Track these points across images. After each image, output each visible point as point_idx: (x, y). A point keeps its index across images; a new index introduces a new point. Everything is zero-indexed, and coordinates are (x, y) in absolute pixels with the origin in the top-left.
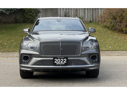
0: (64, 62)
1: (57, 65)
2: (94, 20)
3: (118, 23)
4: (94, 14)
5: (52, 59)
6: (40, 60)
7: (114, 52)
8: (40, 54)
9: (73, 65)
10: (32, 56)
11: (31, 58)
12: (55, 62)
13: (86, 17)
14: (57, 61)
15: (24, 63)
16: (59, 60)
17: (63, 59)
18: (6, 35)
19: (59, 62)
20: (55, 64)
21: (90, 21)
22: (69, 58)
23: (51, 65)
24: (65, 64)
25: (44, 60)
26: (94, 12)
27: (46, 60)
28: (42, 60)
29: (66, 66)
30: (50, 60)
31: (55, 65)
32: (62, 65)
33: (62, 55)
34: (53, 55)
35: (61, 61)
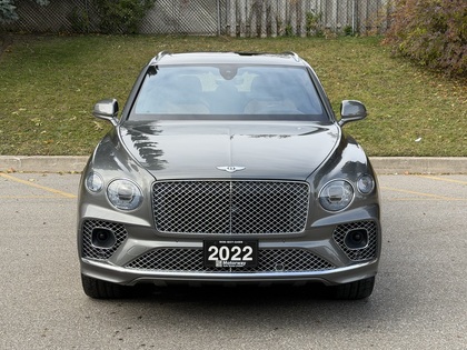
1: (219, 268)
3: (452, 46)
4: (364, 3)
5: (200, 245)
7: (431, 161)
8: (153, 227)
9: (279, 268)
10: (123, 231)
11: (122, 239)
14: (217, 256)
15: (96, 254)
16: (224, 251)
18: (39, 86)
19: (224, 256)
20: (211, 266)
22: (262, 245)
23: (197, 268)
24: (249, 267)
25: (170, 249)
27: (178, 249)
28: (163, 249)
29: (253, 271)
30: (193, 249)
31: (212, 269)
32: (235, 269)
33: (237, 231)
34: (203, 231)
35: (232, 254)
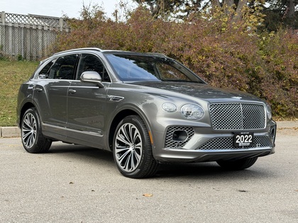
0: (250, 141)
2: (28, 55)
4: (28, 41)
6: (211, 139)
8: (211, 127)
10: (192, 130)
12: (237, 142)
13: (10, 47)
14: (240, 140)
15: (174, 145)
16: (242, 138)
17: (248, 135)
21: (20, 58)
22: (255, 134)
23: (230, 148)
24: (250, 145)
25: (219, 138)
26: (28, 36)
28: (216, 138)
29: (250, 148)
30: (229, 138)
31: (235, 147)
33: (245, 128)
34: (232, 128)
35: (245, 139)
